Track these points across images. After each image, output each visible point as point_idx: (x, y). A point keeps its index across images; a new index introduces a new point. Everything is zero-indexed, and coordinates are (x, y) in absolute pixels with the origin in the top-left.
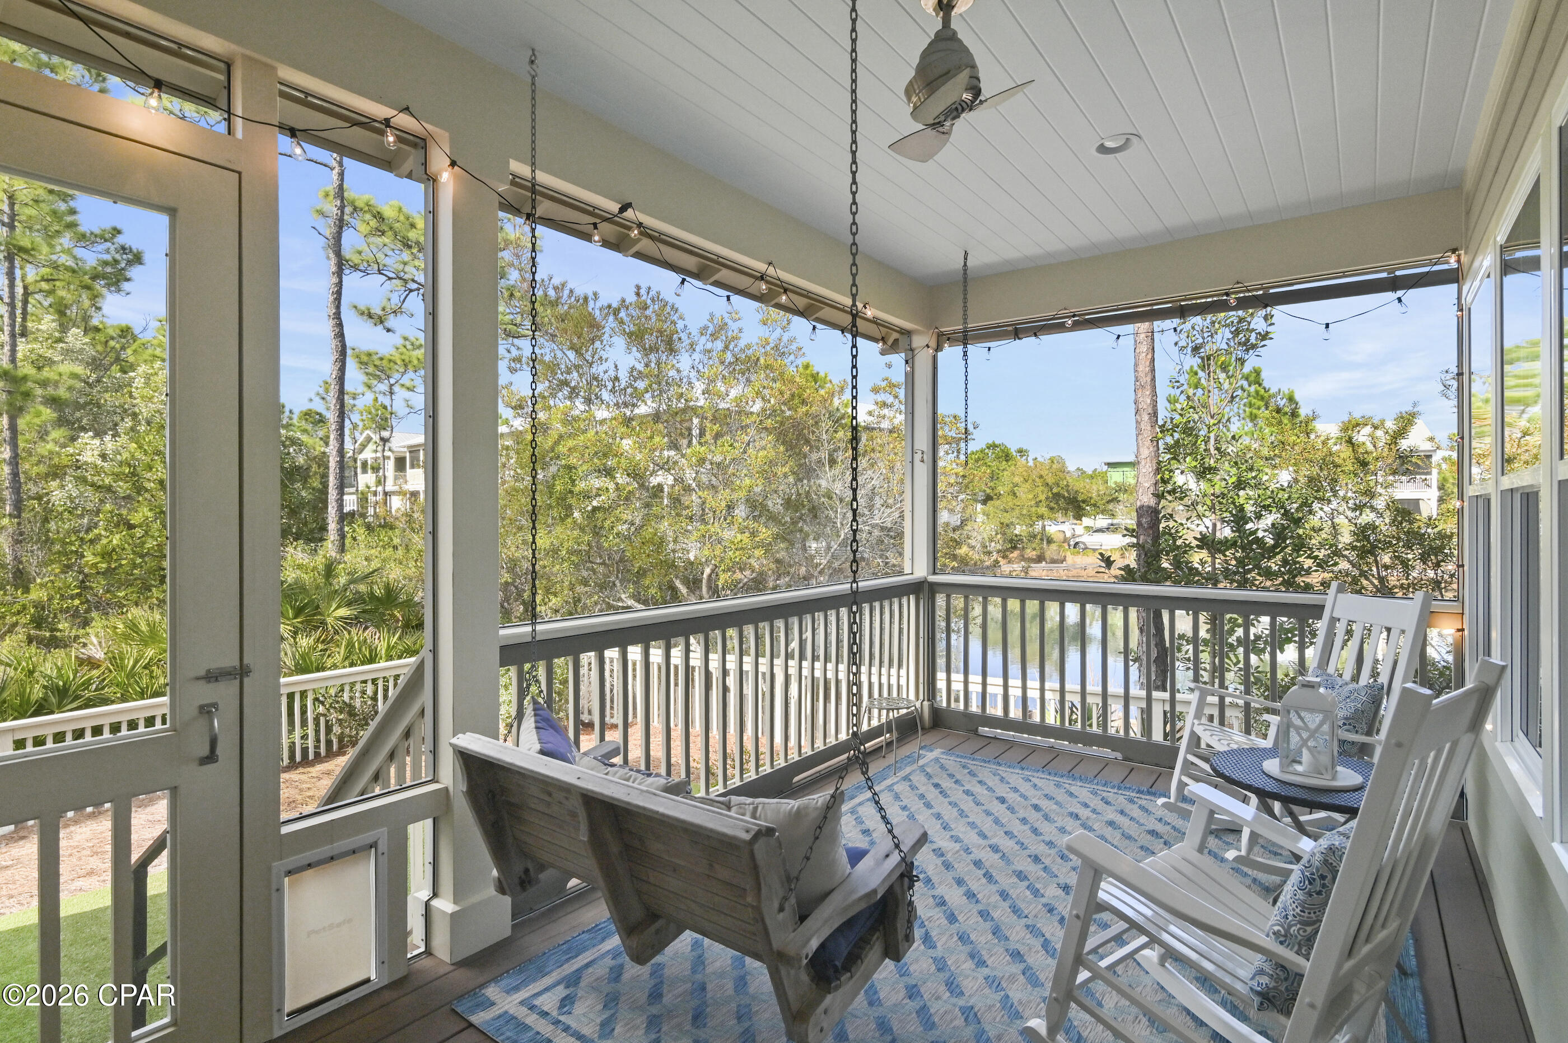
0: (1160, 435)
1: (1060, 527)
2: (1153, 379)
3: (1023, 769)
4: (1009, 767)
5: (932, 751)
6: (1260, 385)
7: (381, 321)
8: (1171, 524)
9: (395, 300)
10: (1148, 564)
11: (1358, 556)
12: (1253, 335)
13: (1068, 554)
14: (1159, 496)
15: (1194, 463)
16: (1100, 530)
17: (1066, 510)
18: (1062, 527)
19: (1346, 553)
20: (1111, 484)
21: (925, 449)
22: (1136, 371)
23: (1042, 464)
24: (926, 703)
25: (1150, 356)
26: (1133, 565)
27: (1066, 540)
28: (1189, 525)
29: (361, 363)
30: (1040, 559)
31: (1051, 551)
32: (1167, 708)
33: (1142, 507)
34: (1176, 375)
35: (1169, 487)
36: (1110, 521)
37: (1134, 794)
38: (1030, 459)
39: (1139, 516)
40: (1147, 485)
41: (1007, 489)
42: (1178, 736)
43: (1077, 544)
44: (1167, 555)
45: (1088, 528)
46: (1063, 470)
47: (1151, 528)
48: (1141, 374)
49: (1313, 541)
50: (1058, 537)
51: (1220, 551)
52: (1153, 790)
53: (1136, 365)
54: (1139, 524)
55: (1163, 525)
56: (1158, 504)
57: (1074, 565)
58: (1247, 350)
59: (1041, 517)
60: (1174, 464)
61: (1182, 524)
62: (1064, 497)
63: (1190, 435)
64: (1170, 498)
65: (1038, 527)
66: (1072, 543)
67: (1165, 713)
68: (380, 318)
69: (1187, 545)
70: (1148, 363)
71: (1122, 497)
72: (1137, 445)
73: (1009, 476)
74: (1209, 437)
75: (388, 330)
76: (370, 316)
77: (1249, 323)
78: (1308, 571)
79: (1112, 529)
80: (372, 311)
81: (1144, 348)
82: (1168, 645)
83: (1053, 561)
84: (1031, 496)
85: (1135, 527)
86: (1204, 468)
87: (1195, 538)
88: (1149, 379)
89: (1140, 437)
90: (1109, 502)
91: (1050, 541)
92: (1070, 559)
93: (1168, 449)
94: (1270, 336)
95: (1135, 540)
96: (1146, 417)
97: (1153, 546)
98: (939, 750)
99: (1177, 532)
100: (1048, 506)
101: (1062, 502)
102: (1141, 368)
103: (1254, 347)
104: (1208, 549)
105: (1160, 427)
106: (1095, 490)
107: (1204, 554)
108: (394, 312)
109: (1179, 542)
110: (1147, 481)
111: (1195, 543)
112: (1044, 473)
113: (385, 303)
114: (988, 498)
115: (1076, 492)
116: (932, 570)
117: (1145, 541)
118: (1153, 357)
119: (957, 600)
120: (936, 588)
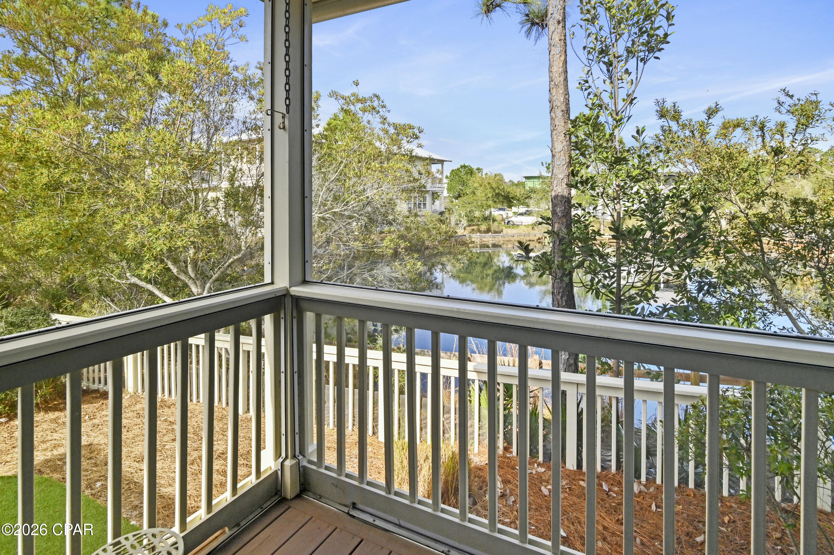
0: (572, 130)
2: (566, 80)
13: (504, 228)
14: (573, 187)
16: (521, 214)
17: (503, 202)
18: (501, 212)
20: (527, 188)
22: (550, 72)
23: (490, 177)
24: (289, 462)
25: (563, 58)
27: (503, 220)
30: (488, 231)
31: (494, 226)
33: (556, 197)
34: (584, 76)
36: (526, 209)
38: (483, 174)
39: (554, 206)
40: (561, 176)
41: (471, 190)
43: (509, 222)
45: (515, 213)
46: (501, 179)
47: (564, 216)
48: (555, 75)
50: (499, 218)
53: (550, 66)
54: (554, 212)
55: (574, 212)
57: (507, 235)
58: (648, 52)
59: (489, 206)
61: (589, 213)
62: (502, 195)
64: (579, 189)
65: (487, 213)
66: (506, 221)
70: (561, 64)
71: (533, 195)
72: (552, 140)
73: (473, 182)
77: (652, 22)
79: (528, 213)
81: (556, 50)
83: (496, 232)
84: (483, 195)
85: (550, 216)
88: (562, 79)
89: (554, 132)
90: (526, 198)
91: (494, 220)
92: (505, 231)
95: (550, 228)
96: (559, 114)
99: (585, 220)
100: (493, 200)
101: (501, 199)
102: (555, 69)
103: (654, 49)
105: (573, 122)
106: (518, 192)
110: (561, 173)
112: (491, 181)
114: (459, 196)
115: (508, 192)
116: (299, 278)
117: (560, 229)
118: (566, 59)
119: (327, 319)
120: (304, 305)
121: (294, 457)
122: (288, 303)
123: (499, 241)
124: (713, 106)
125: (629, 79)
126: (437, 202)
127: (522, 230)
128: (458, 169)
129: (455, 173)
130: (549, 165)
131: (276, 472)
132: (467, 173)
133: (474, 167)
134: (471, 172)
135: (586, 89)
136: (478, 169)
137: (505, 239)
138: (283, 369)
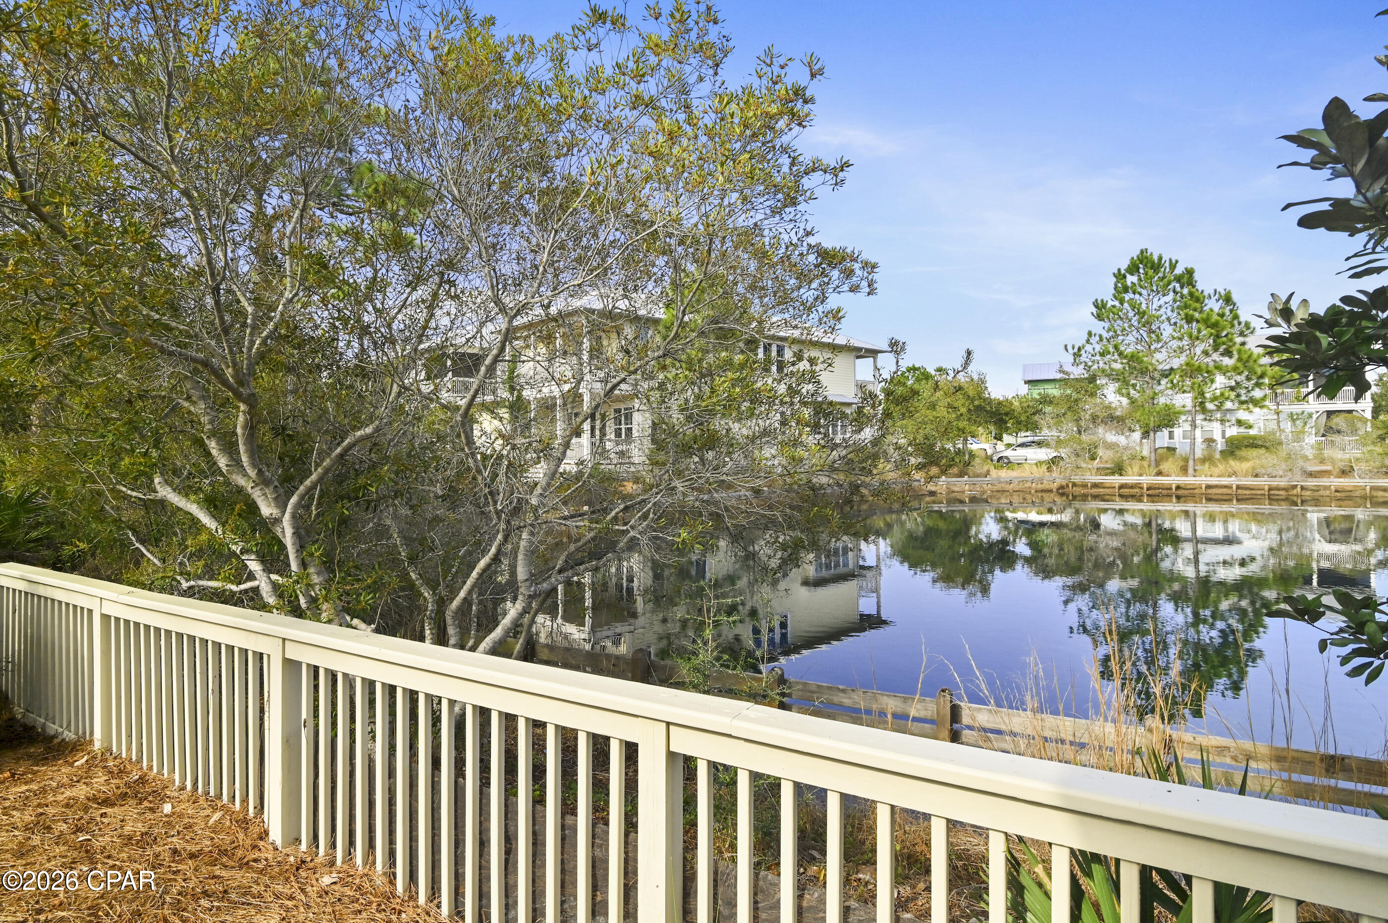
1: (981, 444)
13: (992, 468)
16: (1023, 445)
17: (988, 425)
18: (984, 444)
27: (988, 457)
30: (962, 473)
31: (974, 466)
36: (1032, 438)
43: (999, 459)
45: (1011, 444)
50: (980, 455)
57: (999, 480)
59: (963, 432)
62: (986, 410)
66: (995, 459)
71: (1047, 408)
83: (976, 475)
91: (972, 458)
92: (994, 473)
100: (969, 420)
101: (984, 416)
123: (984, 492)
127: (1025, 473)
128: (903, 374)
130: (1079, 349)
132: (919, 380)
134: (925, 377)
136: (939, 370)
137: (995, 489)
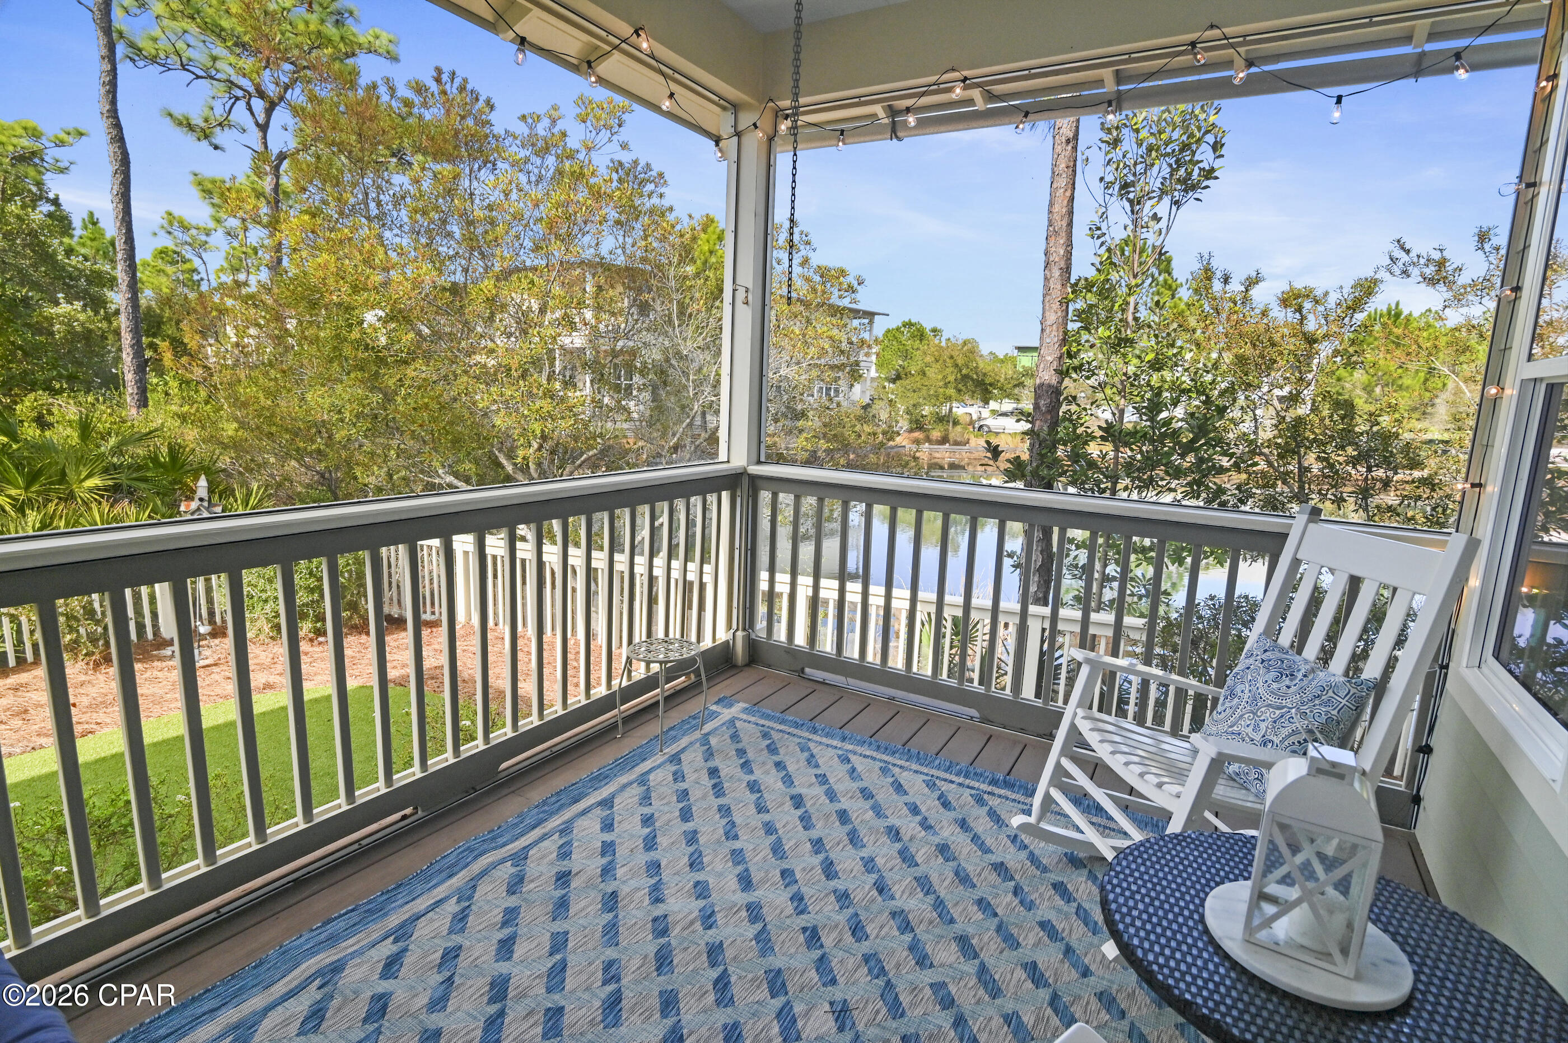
0: (1071, 296)
1: (966, 410)
2: (1070, 224)
3: (844, 739)
4: (827, 735)
5: (731, 706)
6: (1169, 274)
7: (206, 135)
8: (1074, 408)
9: (219, 111)
10: (1042, 456)
11: (1279, 455)
12: (1196, 172)
13: (971, 436)
14: (1063, 373)
15: (1107, 333)
16: (1004, 414)
17: (974, 392)
18: (969, 410)
19: (1266, 451)
20: (1019, 368)
21: (750, 286)
22: (1050, 212)
23: (954, 345)
24: (740, 634)
25: (1068, 194)
26: (1025, 457)
27: (972, 423)
28: (1094, 410)
29: (204, 191)
30: (944, 440)
31: (955, 433)
32: (1047, 625)
33: (1042, 385)
34: (1097, 220)
35: (1076, 362)
36: (1014, 406)
37: (984, 787)
38: (943, 339)
39: (1037, 397)
40: (1050, 358)
41: (918, 368)
42: (1057, 655)
43: (981, 427)
44: (1065, 445)
45: (994, 412)
46: (975, 350)
47: (1049, 412)
48: (1056, 217)
49: (1231, 435)
50: (964, 419)
51: (1127, 444)
52: (1011, 778)
53: (1051, 204)
54: (1036, 406)
55: (1064, 408)
56: (1061, 382)
58: (1186, 191)
59: (949, 398)
60: (1085, 336)
61: (1085, 409)
62: (973, 380)
63: (1106, 298)
64: (1074, 375)
65: (944, 410)
66: (977, 426)
67: (1044, 630)
68: (203, 130)
69: (1088, 435)
70: (1065, 203)
71: (1026, 379)
72: (1043, 309)
73: (924, 354)
74: (1128, 303)
75: (216, 148)
76: (190, 127)
77: (1194, 153)
78: (1222, 470)
79: (1014, 413)
80: (193, 122)
81: (1062, 182)
82: (1055, 549)
83: (957, 443)
84: (940, 377)
85: (1031, 411)
86: (1120, 339)
87: (1100, 427)
88: (1064, 223)
89: (1048, 298)
90: (1015, 386)
91: (956, 423)
93: (1079, 314)
94: (1216, 174)
95: (1029, 427)
96: (1056, 273)
97: (1049, 434)
98: (742, 705)
99: (1079, 418)
100: (956, 388)
101: (970, 384)
102: (1056, 208)
103: (1194, 187)
104: (1113, 441)
105: (1073, 286)
106: (1003, 374)
107: (1109, 447)
108: (220, 124)
109: (1080, 430)
110: (1050, 355)
111: (1099, 433)
112: (955, 354)
113: (207, 112)
114: (898, 377)
115: (985, 374)
116: (755, 458)
117: (1041, 429)
118: (1073, 194)
119: (786, 499)
120: (760, 483)
121: (744, 629)
122: (745, 481)
123: (962, 460)
124: (1254, 274)
125: (1157, 227)
126: (857, 388)
128: (898, 329)
129: (893, 334)
131: (728, 642)
132: (913, 337)
133: (928, 326)
134: (920, 335)
135: (1099, 238)
136: (934, 330)
137: (973, 456)
138: (737, 545)
